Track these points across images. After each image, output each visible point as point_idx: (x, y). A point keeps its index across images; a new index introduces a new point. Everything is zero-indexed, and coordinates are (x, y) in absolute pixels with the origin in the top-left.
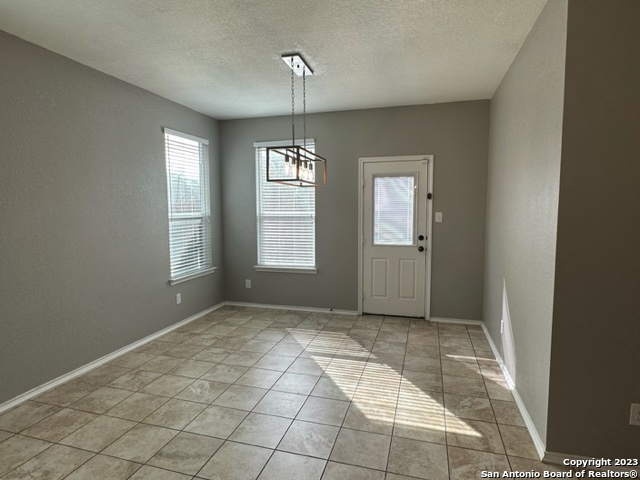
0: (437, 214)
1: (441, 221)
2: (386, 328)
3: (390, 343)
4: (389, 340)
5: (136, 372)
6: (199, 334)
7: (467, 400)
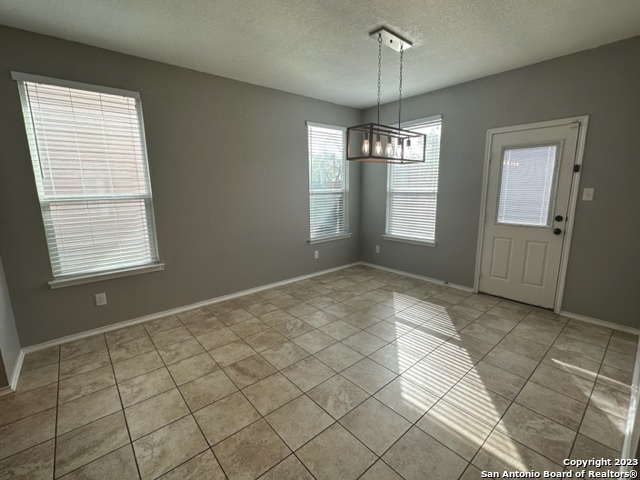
0: (586, 190)
1: (591, 198)
2: (495, 312)
3: (488, 328)
4: (489, 325)
5: (267, 303)
6: (324, 284)
7: (540, 421)
